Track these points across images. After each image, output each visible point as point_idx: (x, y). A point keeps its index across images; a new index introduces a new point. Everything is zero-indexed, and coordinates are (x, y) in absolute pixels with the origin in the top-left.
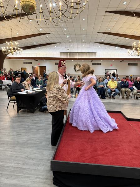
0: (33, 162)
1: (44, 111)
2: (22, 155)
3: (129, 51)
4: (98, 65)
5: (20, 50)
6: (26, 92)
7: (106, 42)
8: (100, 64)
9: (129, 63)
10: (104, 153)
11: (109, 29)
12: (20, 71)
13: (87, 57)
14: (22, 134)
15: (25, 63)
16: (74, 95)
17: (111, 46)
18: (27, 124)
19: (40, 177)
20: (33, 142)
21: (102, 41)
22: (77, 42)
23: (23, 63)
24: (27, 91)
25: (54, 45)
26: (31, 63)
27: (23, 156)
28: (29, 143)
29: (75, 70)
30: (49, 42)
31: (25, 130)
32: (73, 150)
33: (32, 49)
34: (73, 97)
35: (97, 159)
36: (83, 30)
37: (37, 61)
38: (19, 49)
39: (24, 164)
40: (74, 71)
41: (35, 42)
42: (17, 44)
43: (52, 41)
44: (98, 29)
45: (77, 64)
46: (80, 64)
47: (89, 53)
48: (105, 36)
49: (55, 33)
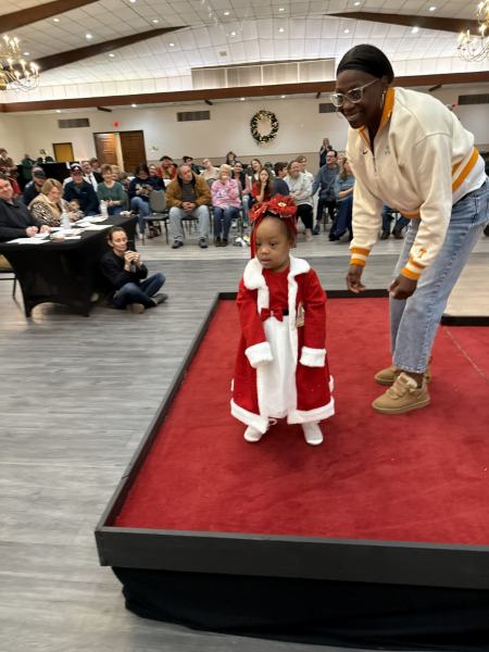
0: (58, 514)
1: (128, 307)
2: (20, 487)
3: (466, 40)
5: (28, 68)
6: (48, 238)
7: (370, 7)
9: (463, 94)
10: (334, 476)
12: (48, 159)
13: (299, 81)
14: (33, 400)
15: (63, 124)
16: (245, 238)
18: (56, 360)
19: (76, 578)
20: (69, 432)
22: (255, 18)
23: (56, 124)
24: (52, 232)
25: (165, 36)
26: (85, 123)
27: (23, 493)
28: (55, 437)
29: (257, 137)
30: (143, 26)
31: (43, 386)
32: (204, 469)
33: (80, 62)
34: (244, 243)
35: (299, 505)
37: (109, 111)
38: (23, 63)
39: (19, 526)
40: (253, 140)
41: (90, 31)
42: (12, 43)
43: (156, 23)
45: (261, 112)
46: (272, 111)
47: (307, 64)
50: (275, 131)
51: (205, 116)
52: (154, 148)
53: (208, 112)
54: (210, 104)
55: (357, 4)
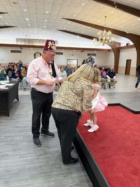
4: (60, 54)
7: (68, 30)
8: (62, 54)
9: (89, 53)
11: (75, 16)
17: (73, 35)
21: (65, 29)
22: (38, 27)
43: (7, 24)
44: (63, 15)
45: (37, 52)
46: (40, 53)
48: (69, 23)
49: (11, 13)
51: (20, 52)
52: (3, 60)
53: (21, 51)
54: (22, 49)
55: (65, 28)
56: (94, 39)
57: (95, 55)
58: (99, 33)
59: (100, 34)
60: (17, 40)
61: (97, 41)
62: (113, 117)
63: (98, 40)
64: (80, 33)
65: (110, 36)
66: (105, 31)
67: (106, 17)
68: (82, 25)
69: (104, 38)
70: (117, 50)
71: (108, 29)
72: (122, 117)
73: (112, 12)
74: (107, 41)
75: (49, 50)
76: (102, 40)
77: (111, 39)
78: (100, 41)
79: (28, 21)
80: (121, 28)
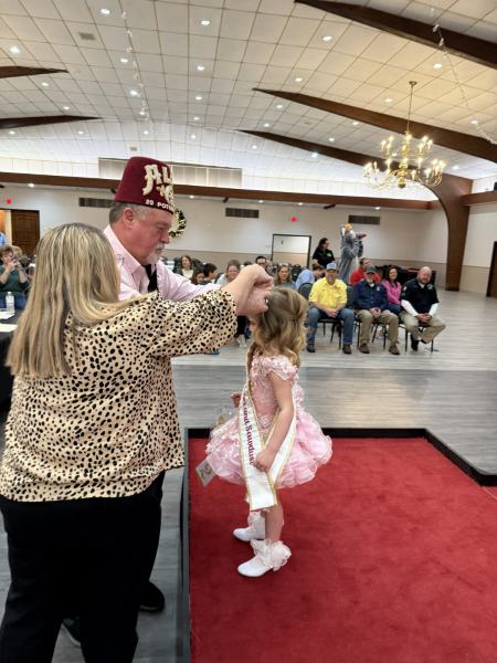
4: (249, 217)
7: (279, 130)
8: (255, 214)
9: (353, 214)
11: (298, 80)
13: (208, 185)
17: (296, 149)
21: (265, 127)
22: (170, 122)
25: (74, 124)
36: (199, 74)
37: (1, 187)
43: (67, 109)
44: (256, 76)
46: (181, 209)
47: (215, 171)
48: (279, 107)
49: (79, 71)
50: (182, 227)
55: (267, 125)
56: (368, 166)
57: (374, 221)
58: (387, 141)
59: (389, 146)
60: (103, 163)
61: (378, 171)
62: (381, 498)
63: (382, 167)
64: (321, 143)
65: (429, 155)
66: (408, 137)
67: (413, 83)
68: (327, 113)
69: (404, 162)
70: (459, 206)
71: (419, 129)
72: (420, 500)
73: (438, 66)
74: (414, 172)
75: (148, 202)
76: (395, 166)
77: (432, 166)
78: (388, 171)
79: (135, 97)
80: (473, 125)
